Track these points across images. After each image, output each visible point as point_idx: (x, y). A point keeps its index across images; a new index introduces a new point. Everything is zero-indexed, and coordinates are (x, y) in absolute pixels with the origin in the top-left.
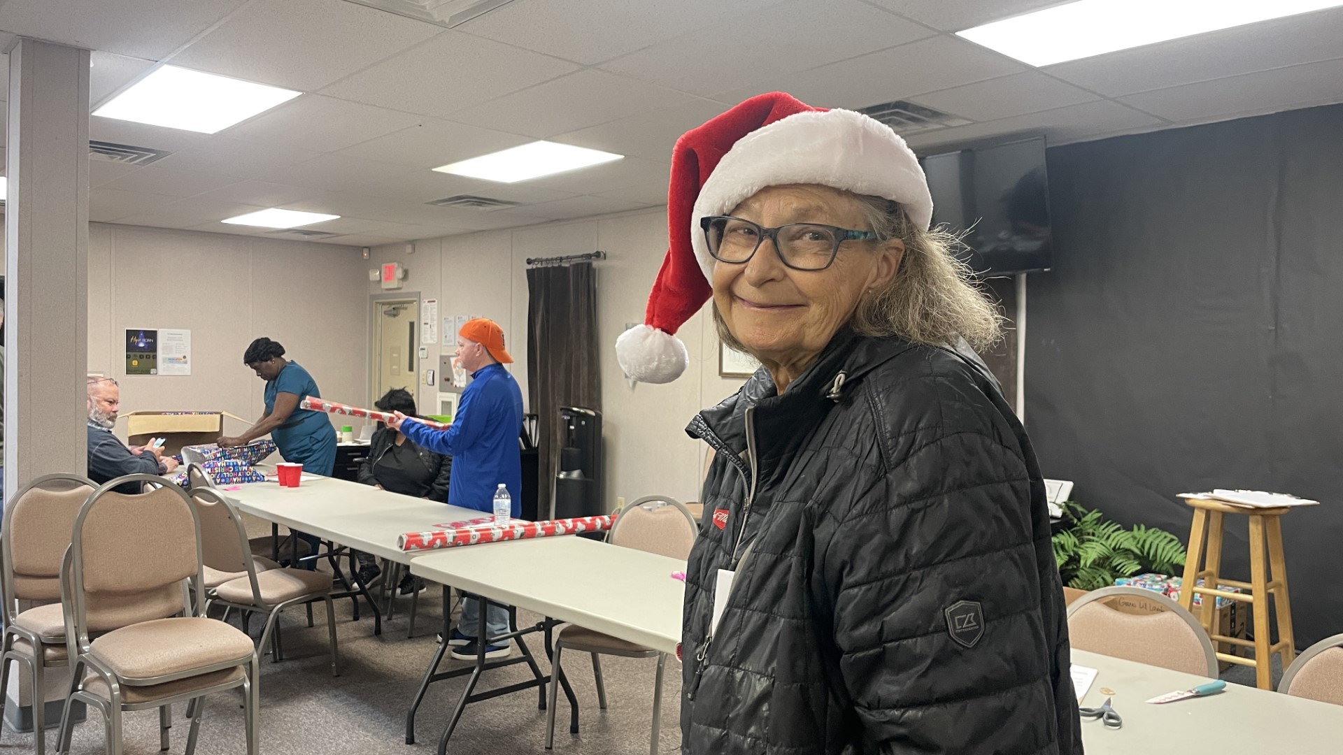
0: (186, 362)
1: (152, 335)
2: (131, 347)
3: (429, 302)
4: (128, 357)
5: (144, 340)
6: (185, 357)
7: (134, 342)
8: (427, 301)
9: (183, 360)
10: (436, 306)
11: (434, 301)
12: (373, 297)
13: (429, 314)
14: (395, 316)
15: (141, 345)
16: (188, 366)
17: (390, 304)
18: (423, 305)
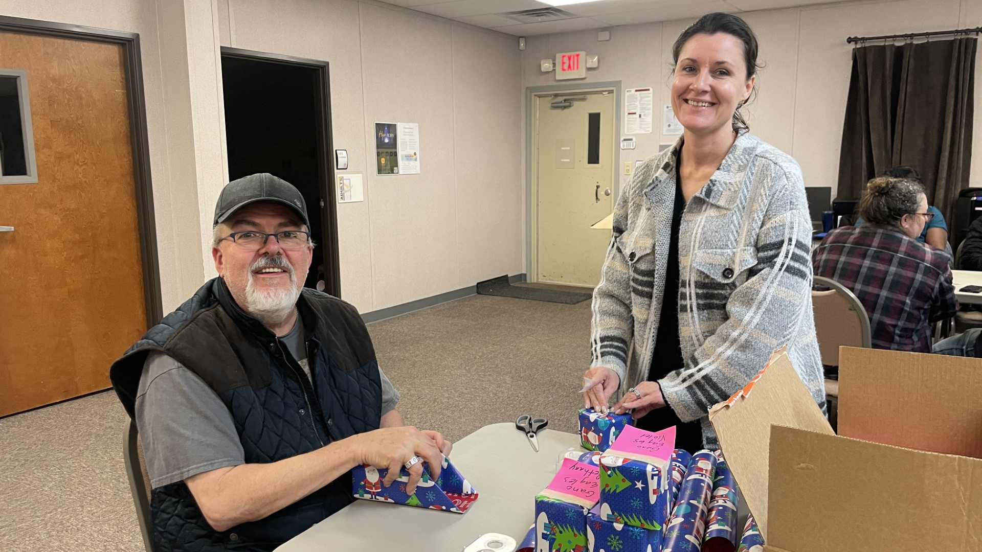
0: (416, 160)
1: (392, 128)
2: (380, 144)
3: (636, 91)
4: (378, 154)
5: (388, 135)
6: (415, 154)
7: (381, 138)
8: (633, 90)
9: (415, 157)
10: (651, 95)
11: (648, 90)
12: (531, 90)
13: (637, 103)
14: (565, 107)
15: (387, 141)
16: (418, 163)
17: (556, 95)
18: (627, 94)
